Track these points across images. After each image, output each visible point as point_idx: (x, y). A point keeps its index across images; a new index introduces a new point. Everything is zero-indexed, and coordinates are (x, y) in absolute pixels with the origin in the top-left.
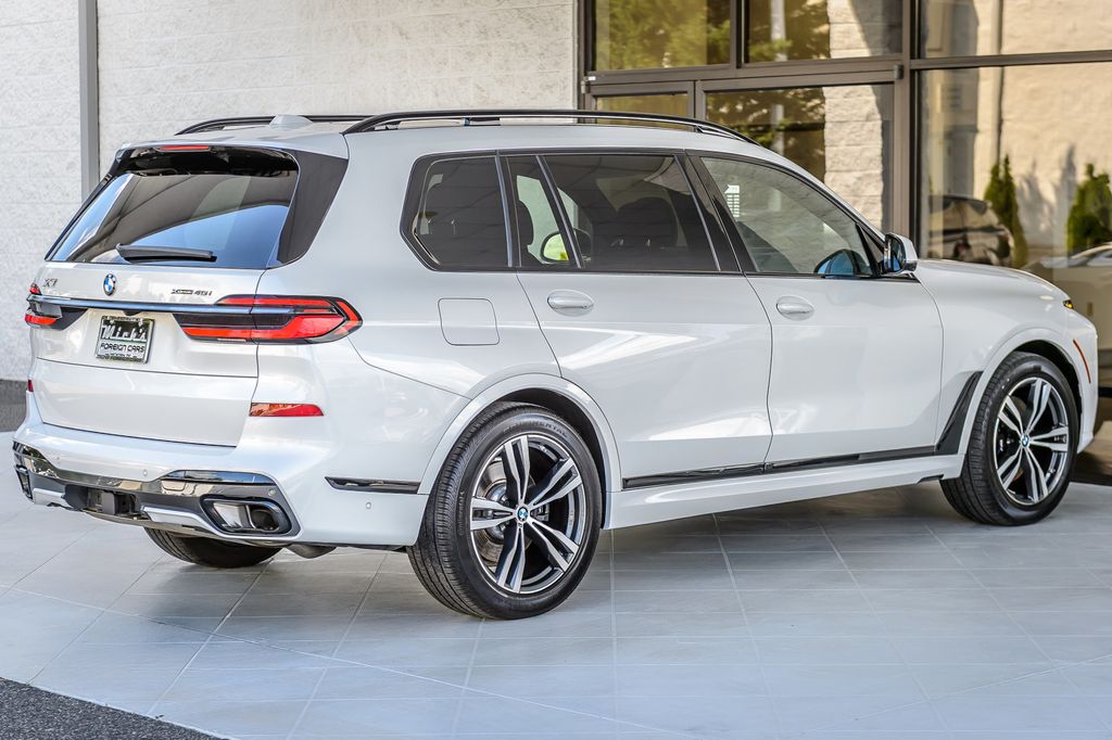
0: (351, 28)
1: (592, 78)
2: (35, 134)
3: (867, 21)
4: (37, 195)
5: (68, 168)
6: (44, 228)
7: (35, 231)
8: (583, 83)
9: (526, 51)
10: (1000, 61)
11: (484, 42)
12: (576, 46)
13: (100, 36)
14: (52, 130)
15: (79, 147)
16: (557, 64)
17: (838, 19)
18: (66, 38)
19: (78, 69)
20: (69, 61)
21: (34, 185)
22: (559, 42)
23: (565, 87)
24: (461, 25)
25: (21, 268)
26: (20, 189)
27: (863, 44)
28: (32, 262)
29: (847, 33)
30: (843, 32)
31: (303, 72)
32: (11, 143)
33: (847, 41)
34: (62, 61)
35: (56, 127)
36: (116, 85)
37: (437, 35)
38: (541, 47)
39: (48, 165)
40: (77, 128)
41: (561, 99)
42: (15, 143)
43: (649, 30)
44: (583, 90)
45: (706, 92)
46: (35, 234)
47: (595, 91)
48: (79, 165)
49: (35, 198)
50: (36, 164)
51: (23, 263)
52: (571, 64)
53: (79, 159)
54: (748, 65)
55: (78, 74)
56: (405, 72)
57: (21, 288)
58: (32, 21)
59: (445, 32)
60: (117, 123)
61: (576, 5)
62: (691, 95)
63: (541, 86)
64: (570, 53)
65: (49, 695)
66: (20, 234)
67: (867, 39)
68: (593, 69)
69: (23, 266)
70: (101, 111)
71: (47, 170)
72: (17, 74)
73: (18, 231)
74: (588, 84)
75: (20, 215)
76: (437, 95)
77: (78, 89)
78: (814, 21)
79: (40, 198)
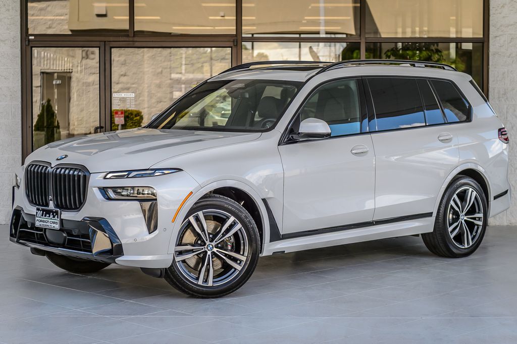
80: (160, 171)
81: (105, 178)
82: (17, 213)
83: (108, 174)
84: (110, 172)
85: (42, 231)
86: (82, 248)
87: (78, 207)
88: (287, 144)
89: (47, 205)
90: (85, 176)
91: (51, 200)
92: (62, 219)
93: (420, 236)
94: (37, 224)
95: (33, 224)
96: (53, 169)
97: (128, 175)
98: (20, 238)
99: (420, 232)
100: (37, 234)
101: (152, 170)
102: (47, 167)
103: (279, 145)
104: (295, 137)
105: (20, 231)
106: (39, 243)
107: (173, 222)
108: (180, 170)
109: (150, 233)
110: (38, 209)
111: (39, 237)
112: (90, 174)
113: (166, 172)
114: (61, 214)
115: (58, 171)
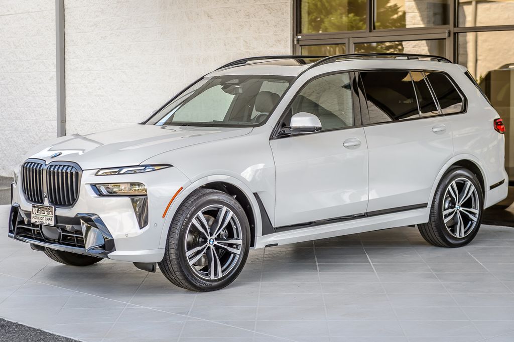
0: (184, 14)
1: (300, 37)
2: (35, 64)
3: (423, 12)
4: (35, 92)
5: (50, 80)
6: (38, 108)
7: (34, 109)
8: (295, 39)
9: (268, 24)
10: (476, 29)
11: (247, 20)
12: (292, 21)
13: (65, 18)
14: (43, 62)
15: (55, 70)
16: (283, 30)
17: (410, 11)
18: (49, 19)
19: (55, 33)
20: (51, 29)
21: (34, 88)
22: (284, 20)
23: (287, 41)
24: (237, 12)
25: (27, 127)
26: (27, 89)
27: (421, 23)
28: (33, 124)
29: (414, 17)
30: (412, 17)
31: (162, 34)
32: (24, 68)
33: (413, 21)
34: (47, 30)
35: (44, 61)
36: (73, 41)
37: (225, 17)
38: (275, 23)
39: (41, 78)
40: (55, 61)
41: (285, 47)
42: (25, 68)
43: (314, 18)
44: (295, 43)
45: (354, 43)
46: (34, 111)
47: (301, 43)
48: (55, 78)
49: (34, 94)
50: (35, 78)
51: (29, 124)
52: (290, 30)
53: (56, 75)
54: (374, 31)
55: (55, 35)
56: (210, 34)
57: (28, 136)
58: (33, 11)
59: (229, 15)
60: (73, 58)
61: (292, 2)
62: (347, 45)
63: (275, 41)
64: (289, 25)
65: (50, 335)
66: (27, 111)
67: (423, 20)
68: (300, 32)
69: (29, 125)
70: (66, 53)
71: (40, 81)
72: (26, 35)
73: (26, 109)
74: (298, 40)
75: (28, 102)
76: (225, 45)
77: (55, 43)
78: (390, 13)
79: (37, 93)
80: (151, 167)
81: (96, 175)
82: (15, 211)
83: (99, 171)
84: (102, 169)
85: (38, 227)
86: (76, 243)
87: (71, 203)
88: (279, 138)
89: (42, 202)
90: (77, 174)
91: (46, 197)
92: (56, 216)
93: (416, 226)
94: (33, 220)
95: (29, 221)
96: (47, 166)
97: (119, 171)
98: (17, 234)
99: (416, 223)
100: (34, 230)
101: (142, 166)
102: (42, 165)
103: (271, 138)
104: (286, 130)
105: (18, 228)
106: (37, 239)
107: (164, 216)
108: (170, 166)
109: (141, 229)
110: (34, 206)
111: (36, 233)
112: (83, 171)
113: (156, 168)
114: (55, 210)
115: (52, 168)
